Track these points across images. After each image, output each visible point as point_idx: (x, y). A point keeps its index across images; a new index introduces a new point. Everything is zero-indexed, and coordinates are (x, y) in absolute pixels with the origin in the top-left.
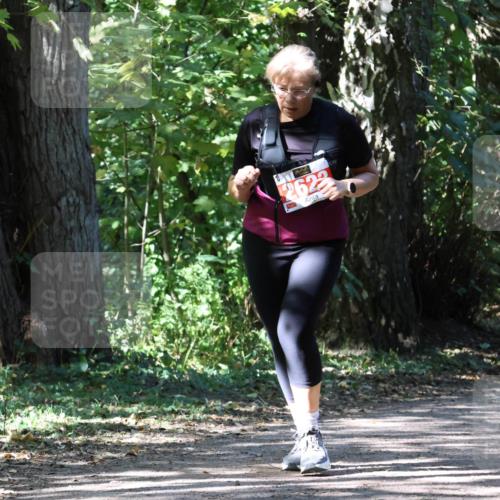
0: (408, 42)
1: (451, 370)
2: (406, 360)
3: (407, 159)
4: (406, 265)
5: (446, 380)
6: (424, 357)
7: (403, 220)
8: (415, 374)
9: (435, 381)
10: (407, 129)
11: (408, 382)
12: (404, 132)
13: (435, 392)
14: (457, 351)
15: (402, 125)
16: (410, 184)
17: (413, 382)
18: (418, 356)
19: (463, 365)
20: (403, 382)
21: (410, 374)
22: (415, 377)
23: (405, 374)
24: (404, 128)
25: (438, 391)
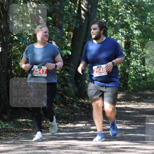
0: (5, 8)
1: (22, 127)
2: (5, 123)
3: (6, 50)
4: (6, 89)
5: (20, 131)
6: (12, 122)
7: (4, 72)
8: (9, 129)
9: (16, 131)
10: (6, 39)
11: (6, 132)
12: (5, 41)
13: (15, 135)
14: (24, 120)
15: (4, 38)
16: (7, 59)
17: (8, 132)
18: (10, 122)
19: (26, 125)
20: (4, 132)
21: (7, 129)
22: (9, 130)
23: (5, 129)
24: (4, 39)
25: (17, 134)
